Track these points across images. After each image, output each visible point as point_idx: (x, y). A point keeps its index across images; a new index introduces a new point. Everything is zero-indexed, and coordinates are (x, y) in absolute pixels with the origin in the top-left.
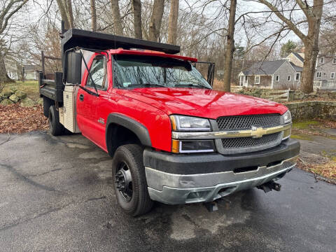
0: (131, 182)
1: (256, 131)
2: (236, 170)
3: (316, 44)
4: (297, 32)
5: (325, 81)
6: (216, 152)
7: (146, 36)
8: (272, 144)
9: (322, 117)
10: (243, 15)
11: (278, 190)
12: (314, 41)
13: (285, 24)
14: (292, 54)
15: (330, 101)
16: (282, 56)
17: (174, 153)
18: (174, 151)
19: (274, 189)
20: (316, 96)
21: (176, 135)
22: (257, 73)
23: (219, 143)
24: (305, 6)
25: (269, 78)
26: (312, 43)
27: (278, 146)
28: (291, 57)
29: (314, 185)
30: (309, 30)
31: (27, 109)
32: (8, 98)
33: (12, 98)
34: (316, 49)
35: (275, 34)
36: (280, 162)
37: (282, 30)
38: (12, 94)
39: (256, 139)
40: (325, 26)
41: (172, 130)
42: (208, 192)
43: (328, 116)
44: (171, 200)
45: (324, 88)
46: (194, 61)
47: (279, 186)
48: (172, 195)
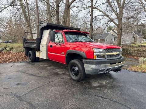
0: (78, 71)
1: (115, 53)
2: (111, 64)
3: (121, 27)
4: (114, 22)
5: (125, 41)
6: (105, 59)
7: (61, 24)
8: (118, 57)
9: (125, 54)
10: (95, 17)
11: (121, 71)
12: (120, 26)
13: (110, 20)
14: (112, 31)
15: (128, 48)
16: (107, 31)
17: (94, 59)
18: (94, 58)
19: (120, 71)
20: (123, 46)
21: (95, 54)
22: (100, 38)
23: (106, 56)
24: (116, 13)
25: (104, 40)
26: (120, 27)
27: (120, 58)
28: (111, 32)
29: (129, 72)
30: (118, 22)
31: (14, 53)
32: (5, 49)
33: (7, 49)
34: (121, 29)
35: (106, 23)
36: (121, 62)
37: (109, 22)
38: (7, 47)
39: (115, 55)
40: (124, 20)
41: (94, 53)
42: (104, 70)
43: (128, 54)
44: (94, 73)
45: (125, 43)
46: (88, 33)
47: (121, 70)
48: (94, 71)
